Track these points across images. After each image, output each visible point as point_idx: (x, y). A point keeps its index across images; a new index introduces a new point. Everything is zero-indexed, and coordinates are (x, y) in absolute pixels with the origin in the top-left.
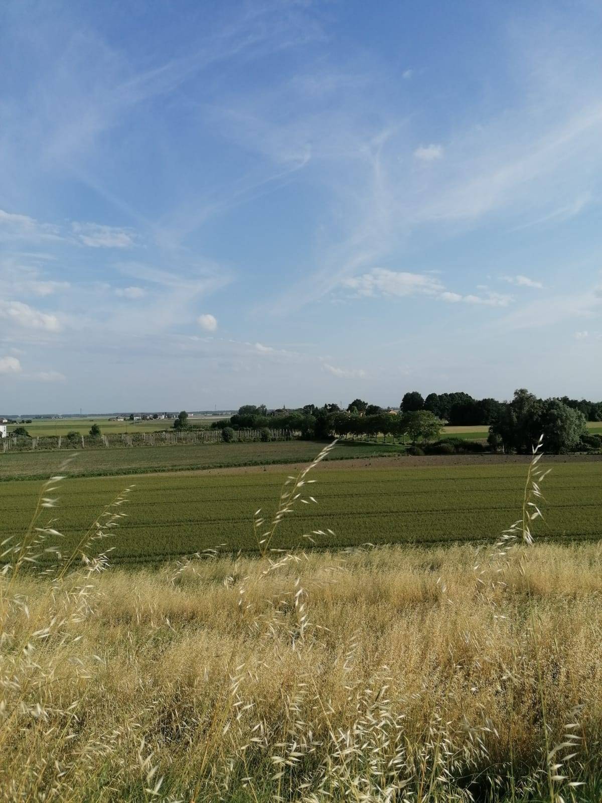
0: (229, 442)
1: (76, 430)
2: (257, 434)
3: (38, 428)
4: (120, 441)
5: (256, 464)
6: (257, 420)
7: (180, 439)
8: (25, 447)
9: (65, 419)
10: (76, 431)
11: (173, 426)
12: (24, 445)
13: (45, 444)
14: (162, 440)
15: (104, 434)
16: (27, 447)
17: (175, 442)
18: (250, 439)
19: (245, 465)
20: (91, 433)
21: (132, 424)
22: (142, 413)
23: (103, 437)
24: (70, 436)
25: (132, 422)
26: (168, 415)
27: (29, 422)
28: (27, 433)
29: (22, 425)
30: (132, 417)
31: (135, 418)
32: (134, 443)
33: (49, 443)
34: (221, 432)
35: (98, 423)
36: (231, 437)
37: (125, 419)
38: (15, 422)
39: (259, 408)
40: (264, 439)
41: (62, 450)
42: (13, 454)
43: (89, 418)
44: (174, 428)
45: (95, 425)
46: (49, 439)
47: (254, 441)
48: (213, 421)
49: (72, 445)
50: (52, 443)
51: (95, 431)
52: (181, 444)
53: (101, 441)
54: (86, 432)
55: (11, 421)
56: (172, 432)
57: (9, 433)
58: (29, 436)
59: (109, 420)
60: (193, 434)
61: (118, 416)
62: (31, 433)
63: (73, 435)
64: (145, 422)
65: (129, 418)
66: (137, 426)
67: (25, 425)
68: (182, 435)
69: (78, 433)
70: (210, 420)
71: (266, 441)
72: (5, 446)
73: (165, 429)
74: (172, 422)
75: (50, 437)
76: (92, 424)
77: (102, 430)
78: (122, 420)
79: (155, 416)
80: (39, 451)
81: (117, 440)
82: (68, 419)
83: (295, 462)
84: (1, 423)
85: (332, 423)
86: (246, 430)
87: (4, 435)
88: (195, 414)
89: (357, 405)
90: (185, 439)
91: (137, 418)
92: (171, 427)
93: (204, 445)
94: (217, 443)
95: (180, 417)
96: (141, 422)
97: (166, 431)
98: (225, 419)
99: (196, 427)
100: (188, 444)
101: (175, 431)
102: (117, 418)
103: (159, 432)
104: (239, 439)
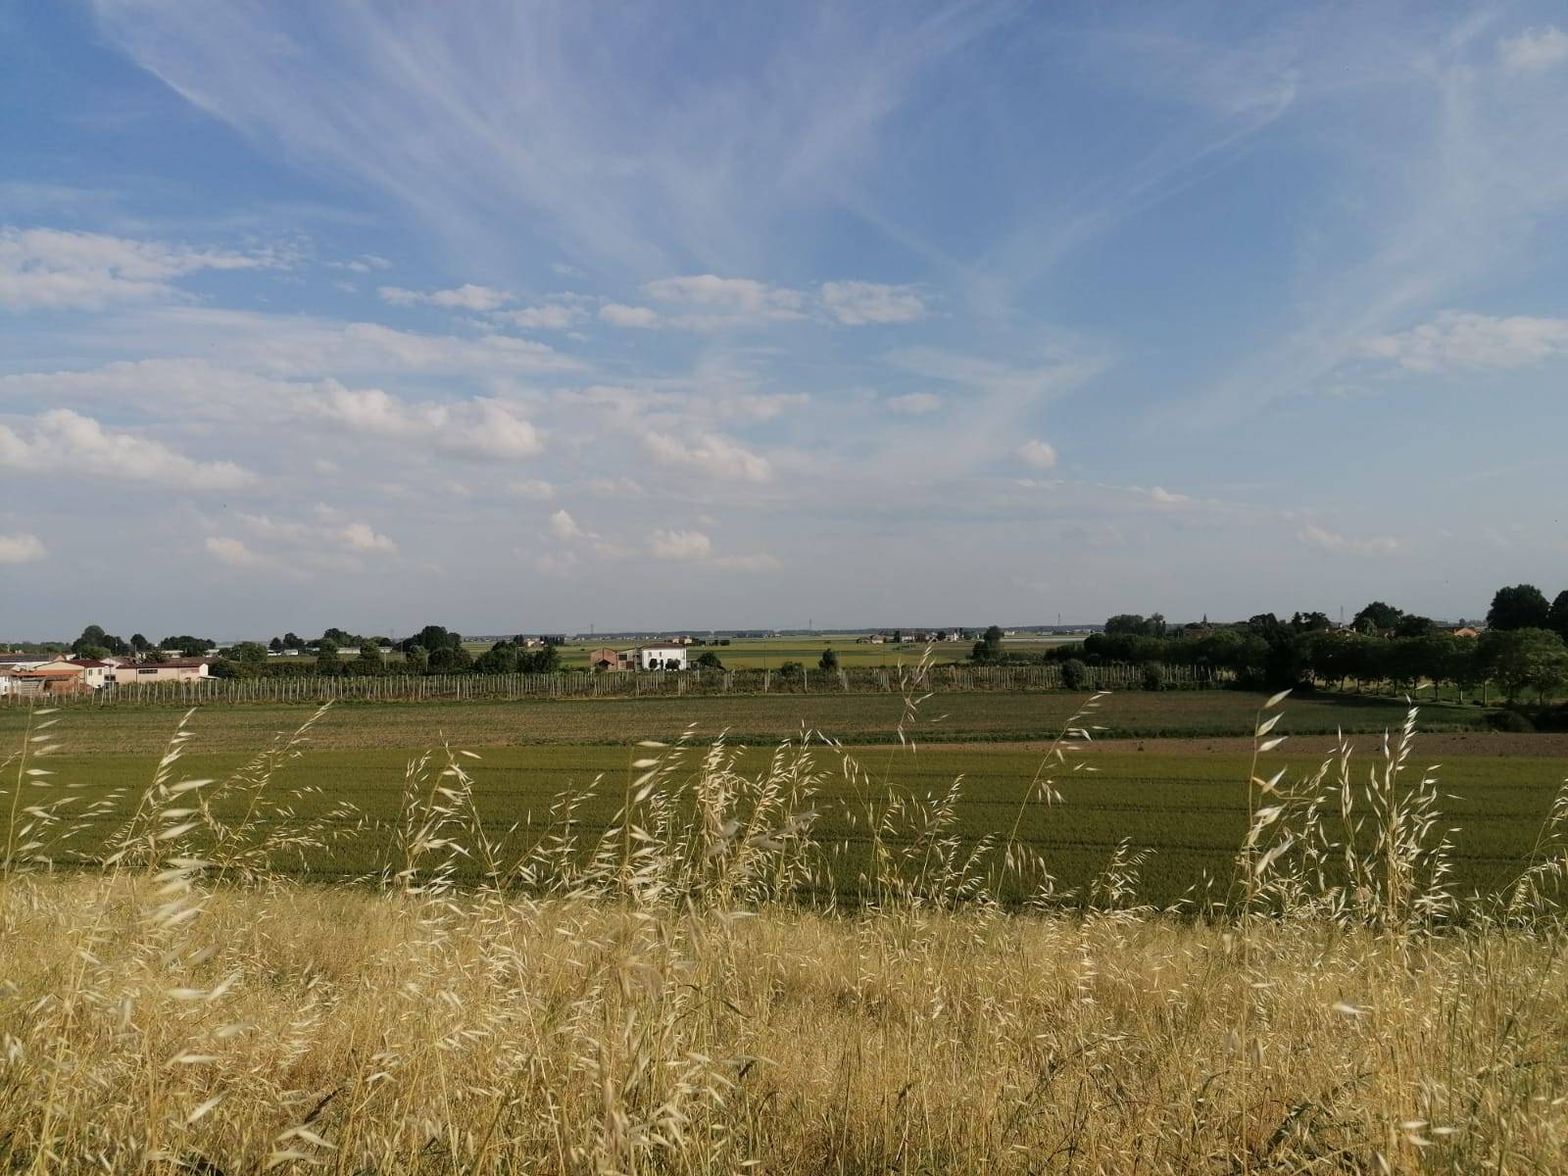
0: (1076, 689)
1: (794, 660)
2: (1136, 674)
3: (736, 653)
4: (870, 682)
5: (1127, 735)
6: (1138, 644)
7: (979, 681)
8: (712, 688)
9: (784, 638)
10: (798, 662)
11: (972, 654)
12: (712, 684)
13: (745, 683)
14: (946, 681)
15: (844, 669)
16: (715, 688)
17: (969, 687)
18: (1119, 685)
20: (821, 664)
21: (898, 649)
22: (918, 630)
23: (841, 674)
24: (786, 670)
25: (897, 645)
26: (965, 634)
27: (725, 643)
28: (719, 663)
29: (714, 647)
30: (897, 635)
31: (903, 639)
32: (895, 685)
33: (748, 681)
34: (1061, 668)
35: (834, 648)
36: (1081, 678)
37: (885, 641)
38: (704, 643)
39: (1149, 620)
40: (1151, 684)
41: (769, 694)
42: (692, 698)
43: (824, 637)
44: (972, 658)
45: (829, 650)
46: (753, 675)
47: (1129, 689)
48: (1049, 647)
49: (787, 685)
50: (756, 682)
51: (828, 661)
52: (980, 690)
53: (837, 681)
54: (813, 663)
55: (696, 642)
56: (968, 665)
57: (690, 662)
58: (720, 668)
59: (858, 641)
60: (1008, 673)
61: (873, 633)
62: (724, 662)
63: (791, 668)
64: (922, 646)
65: (892, 638)
66: (907, 653)
67: (719, 647)
68: (983, 671)
69: (800, 665)
70: (1048, 643)
71: (1154, 690)
72: (682, 685)
73: (954, 661)
74: (970, 646)
75: (755, 671)
76: (825, 648)
77: (841, 661)
78: (881, 642)
79: (941, 635)
80: (733, 694)
81: (864, 679)
82: (790, 638)
83: (1212, 735)
84: (681, 645)
85: (1307, 653)
86: (1115, 666)
87: (683, 666)
88: (1018, 630)
89: (1376, 614)
90: (990, 680)
91: (907, 638)
92: (968, 657)
93: (1026, 693)
94: (1052, 691)
95: (986, 637)
96: (915, 646)
97: (956, 665)
98: (1074, 643)
99: (1016, 657)
100: (995, 690)
101: (973, 665)
102: (871, 637)
103: (943, 665)
104: (1097, 684)
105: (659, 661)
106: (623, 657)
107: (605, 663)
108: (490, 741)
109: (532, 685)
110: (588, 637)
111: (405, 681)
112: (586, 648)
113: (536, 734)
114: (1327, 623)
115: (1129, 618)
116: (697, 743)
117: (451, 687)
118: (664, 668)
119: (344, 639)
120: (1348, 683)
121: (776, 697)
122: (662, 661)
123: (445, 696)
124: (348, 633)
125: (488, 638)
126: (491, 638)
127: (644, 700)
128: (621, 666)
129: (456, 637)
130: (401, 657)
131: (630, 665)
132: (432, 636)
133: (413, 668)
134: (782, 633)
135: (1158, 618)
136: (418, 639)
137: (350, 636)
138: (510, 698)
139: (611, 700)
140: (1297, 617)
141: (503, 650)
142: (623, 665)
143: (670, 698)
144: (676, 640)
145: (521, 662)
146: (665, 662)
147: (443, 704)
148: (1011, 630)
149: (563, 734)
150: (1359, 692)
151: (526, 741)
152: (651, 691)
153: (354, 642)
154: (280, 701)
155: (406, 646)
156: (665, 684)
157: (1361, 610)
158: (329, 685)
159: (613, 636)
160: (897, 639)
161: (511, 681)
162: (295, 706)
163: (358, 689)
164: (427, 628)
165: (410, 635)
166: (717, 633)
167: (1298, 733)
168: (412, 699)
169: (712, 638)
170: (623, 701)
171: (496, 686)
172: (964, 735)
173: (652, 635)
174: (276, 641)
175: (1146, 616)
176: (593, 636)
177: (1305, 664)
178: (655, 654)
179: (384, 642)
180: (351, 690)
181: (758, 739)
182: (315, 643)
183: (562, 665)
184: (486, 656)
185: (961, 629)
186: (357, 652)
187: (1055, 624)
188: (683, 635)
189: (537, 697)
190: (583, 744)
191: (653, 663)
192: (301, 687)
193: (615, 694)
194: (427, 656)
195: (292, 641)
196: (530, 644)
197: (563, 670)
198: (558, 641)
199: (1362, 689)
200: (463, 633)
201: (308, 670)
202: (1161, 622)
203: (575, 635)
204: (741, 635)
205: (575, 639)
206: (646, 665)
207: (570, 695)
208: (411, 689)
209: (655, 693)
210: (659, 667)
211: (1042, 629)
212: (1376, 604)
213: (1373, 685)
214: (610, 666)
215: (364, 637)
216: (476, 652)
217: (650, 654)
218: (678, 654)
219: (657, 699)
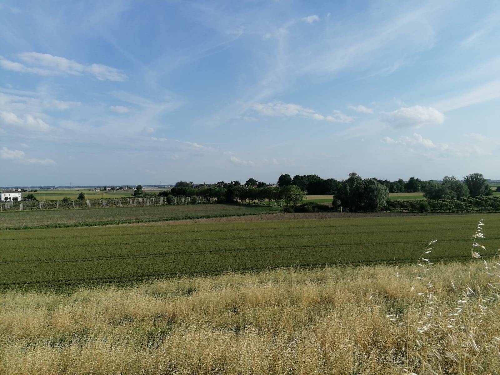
0: (171, 205)
1: (68, 197)
2: (189, 199)
3: (42, 195)
4: (99, 204)
5: (190, 218)
6: (188, 190)
7: (139, 203)
8: (35, 207)
9: (60, 189)
12: (34, 206)
13: (48, 205)
14: (127, 203)
15: (88, 199)
17: (135, 205)
18: (185, 203)
19: (183, 219)
20: (78, 198)
21: (106, 193)
22: (111, 186)
23: (87, 201)
24: (65, 200)
25: (105, 191)
26: (129, 188)
27: (35, 191)
28: (35, 198)
29: (31, 193)
30: (105, 188)
31: (107, 189)
32: (108, 205)
33: (50, 205)
34: (165, 198)
35: (84, 192)
36: (172, 201)
37: (100, 190)
38: (26, 191)
39: (189, 183)
40: (194, 202)
41: (60, 209)
42: (27, 211)
43: (75, 189)
44: (133, 195)
45: (82, 193)
46: (51, 202)
47: (187, 204)
48: (160, 191)
49: (66, 206)
50: (52, 205)
51: (81, 197)
52: (140, 206)
53: (86, 204)
54: (74, 198)
55: (23, 191)
56: (133, 198)
57: (23, 198)
58: (36, 200)
59: (90, 190)
60: (147, 200)
61: (95, 188)
62: (37, 198)
63: (67, 200)
64: (114, 192)
65: (103, 189)
66: (109, 194)
67: (33, 193)
68: (140, 200)
69: (70, 198)
70: (157, 190)
71: (195, 204)
72: (21, 206)
73: (128, 196)
74: (132, 192)
75: (51, 201)
76: (80, 192)
77: (86, 196)
78: (99, 190)
79: (121, 188)
80: (44, 210)
81: (97, 203)
82: (63, 189)
84: (16, 191)
86: (182, 197)
87: (20, 199)
88: (147, 186)
89: (251, 181)
90: (142, 202)
92: (132, 195)
93: (155, 206)
94: (163, 205)
95: (137, 188)
96: (112, 192)
97: (129, 198)
98: (167, 190)
99: (148, 195)
100: (145, 205)
101: (135, 197)
102: (95, 189)
103: (124, 198)
104: (177, 203)
105: (9, 198)
114: (239, 184)
115: (183, 182)
118: (12, 200)
120: (247, 201)
121: (63, 209)
127: (5, 212)
134: (59, 187)
135: (191, 182)
140: (232, 182)
143: (17, 211)
144: (14, 190)
146: (12, 198)
148: (144, 186)
150: (250, 203)
156: (13, 206)
157: (247, 180)
166: (31, 187)
169: (29, 189)
172: (138, 221)
178: (7, 195)
181: (59, 225)
185: (128, 186)
187: (158, 184)
191: (6, 198)
202: (192, 184)
204: (42, 188)
206: (3, 199)
209: (10, 210)
210: (9, 200)
211: (154, 186)
212: (250, 179)
213: (254, 201)
217: (5, 195)
218: (17, 195)
219: (11, 212)
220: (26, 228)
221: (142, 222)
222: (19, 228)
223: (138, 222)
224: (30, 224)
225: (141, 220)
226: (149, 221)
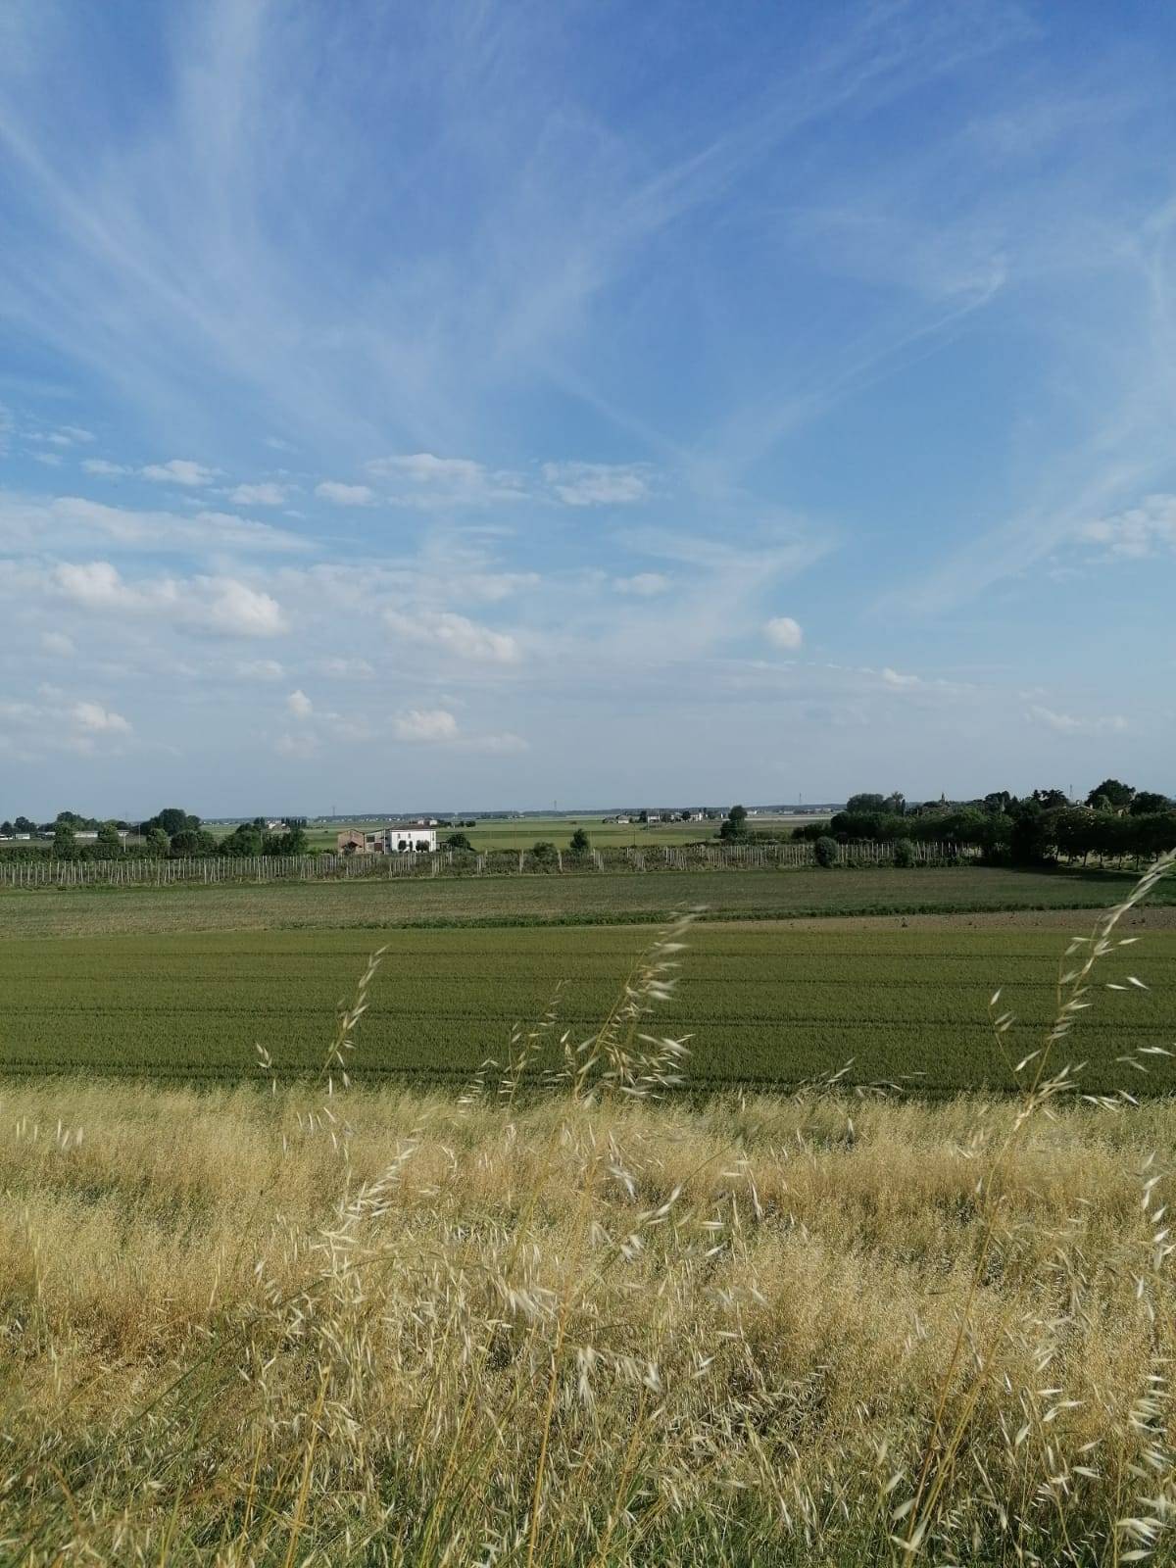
0: (829, 867)
1: (548, 840)
2: (885, 851)
4: (625, 862)
5: (884, 912)
6: (885, 823)
7: (733, 860)
8: (465, 869)
10: (549, 842)
11: (720, 833)
12: (465, 865)
13: (498, 864)
14: (700, 860)
15: (596, 848)
16: (469, 869)
17: (722, 865)
18: (870, 863)
19: (863, 913)
20: (572, 845)
21: (644, 829)
22: (662, 809)
23: (594, 853)
24: (539, 851)
25: (643, 825)
26: (710, 814)
27: (471, 824)
28: (469, 844)
29: (460, 829)
30: (643, 815)
31: (649, 819)
32: (648, 864)
33: (503, 863)
34: (812, 846)
35: (585, 828)
36: (833, 856)
37: (631, 821)
38: (449, 824)
39: (889, 799)
40: (901, 861)
42: (447, 880)
43: (569, 818)
44: (721, 837)
45: (579, 831)
46: (505, 856)
47: (880, 866)
48: (800, 826)
49: (541, 865)
50: (508, 863)
51: (580, 841)
52: (734, 869)
53: (591, 861)
54: (563, 843)
55: (442, 824)
56: (717, 844)
57: (440, 843)
59: (604, 822)
60: (758, 851)
61: (619, 814)
63: (543, 849)
64: (667, 826)
65: (638, 818)
66: (652, 833)
67: (465, 829)
68: (737, 850)
69: (551, 845)
70: (794, 822)
71: (904, 866)
72: (435, 866)
73: (704, 841)
74: (716, 826)
75: (506, 852)
76: (575, 828)
77: (592, 840)
78: (627, 822)
79: (686, 815)
80: (488, 875)
81: (618, 860)
82: (536, 819)
83: (970, 911)
84: (427, 826)
85: (1052, 830)
86: (864, 843)
87: (433, 847)
88: (761, 810)
89: (1110, 792)
90: (743, 859)
91: (652, 818)
92: (715, 837)
93: (780, 871)
94: (805, 869)
95: (730, 816)
96: (661, 826)
97: (706, 844)
98: (820, 821)
99: (763, 837)
100: (750, 868)
101: (723, 844)
102: (617, 818)
103: (694, 844)
104: (849, 861)
105: (408, 843)
106: (371, 839)
107: (352, 845)
108: (245, 925)
109: (281, 868)
110: (329, 819)
111: (149, 865)
112: (329, 830)
113: (293, 918)
114: (1065, 800)
115: (870, 797)
116: (459, 925)
117: (197, 871)
118: (414, 849)
119: (77, 822)
120: (1091, 859)
121: (532, 877)
122: (411, 843)
123: (191, 879)
124: (82, 817)
125: (227, 820)
126: (231, 821)
127: (397, 882)
128: (369, 848)
129: (195, 820)
130: (141, 840)
131: (378, 847)
132: (170, 819)
133: (155, 851)
134: (527, 814)
135: (897, 797)
136: (156, 822)
137: (83, 820)
138: (259, 880)
139: (364, 883)
140: (1036, 795)
141: (248, 833)
142: (370, 847)
143: (425, 880)
144: (421, 822)
145: (267, 845)
146: (415, 844)
147: (189, 888)
148: (753, 809)
149: (321, 918)
150: (1101, 866)
151: (283, 926)
152: (404, 874)
153: (89, 825)
154: (17, 886)
155: (144, 829)
156: (417, 866)
157: (1095, 787)
158: (68, 871)
159: (355, 818)
160: (643, 819)
161: (261, 864)
162: (34, 891)
163: (100, 874)
164: (165, 811)
165: (147, 819)
166: (461, 815)
167: (1052, 908)
168: (157, 884)
169: (454, 820)
170: (377, 883)
171: (244, 869)
173: (394, 817)
174: (7, 825)
175: (886, 795)
176: (335, 818)
177: (1050, 840)
178: (404, 835)
179: (121, 826)
180: (91, 874)
181: (521, 920)
182: (48, 828)
183: (310, 847)
184: (231, 839)
185: (706, 809)
186: (96, 836)
188: (427, 817)
189: (287, 880)
190: (343, 928)
191: (402, 845)
192: (40, 872)
193: (367, 876)
194: (168, 840)
195: (23, 825)
196: (271, 826)
197: (312, 853)
198: (303, 823)
199: (1105, 864)
200: (203, 817)
201: (45, 854)
202: (901, 800)
203: (315, 817)
204: (485, 816)
205: (316, 820)
206: (395, 846)
207: (322, 877)
208: (155, 873)
209: (409, 875)
210: (408, 848)
211: (783, 808)
212: (1109, 782)
213: (1116, 860)
214: (357, 849)
215: (98, 821)
216: (220, 835)
217: (399, 836)
218: (427, 836)
219: (410, 881)
220: (442, 924)
221: (738, 918)
222: (426, 925)
223: (728, 919)
224: (453, 914)
225: (735, 913)
226: (758, 918)
